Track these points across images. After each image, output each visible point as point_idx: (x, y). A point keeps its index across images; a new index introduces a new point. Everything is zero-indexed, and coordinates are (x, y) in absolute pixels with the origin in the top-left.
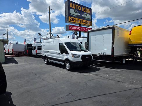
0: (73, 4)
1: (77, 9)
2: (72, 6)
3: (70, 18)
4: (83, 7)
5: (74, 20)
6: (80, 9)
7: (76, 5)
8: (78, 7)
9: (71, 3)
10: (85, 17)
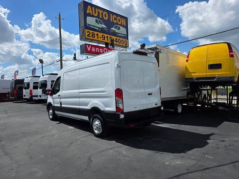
0: (93, 8)
1: (101, 17)
2: (91, 12)
3: (88, 32)
4: (111, 15)
5: (96, 37)
6: (106, 17)
7: (99, 10)
8: (102, 14)
9: (89, 7)
10: (117, 31)
